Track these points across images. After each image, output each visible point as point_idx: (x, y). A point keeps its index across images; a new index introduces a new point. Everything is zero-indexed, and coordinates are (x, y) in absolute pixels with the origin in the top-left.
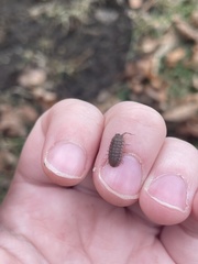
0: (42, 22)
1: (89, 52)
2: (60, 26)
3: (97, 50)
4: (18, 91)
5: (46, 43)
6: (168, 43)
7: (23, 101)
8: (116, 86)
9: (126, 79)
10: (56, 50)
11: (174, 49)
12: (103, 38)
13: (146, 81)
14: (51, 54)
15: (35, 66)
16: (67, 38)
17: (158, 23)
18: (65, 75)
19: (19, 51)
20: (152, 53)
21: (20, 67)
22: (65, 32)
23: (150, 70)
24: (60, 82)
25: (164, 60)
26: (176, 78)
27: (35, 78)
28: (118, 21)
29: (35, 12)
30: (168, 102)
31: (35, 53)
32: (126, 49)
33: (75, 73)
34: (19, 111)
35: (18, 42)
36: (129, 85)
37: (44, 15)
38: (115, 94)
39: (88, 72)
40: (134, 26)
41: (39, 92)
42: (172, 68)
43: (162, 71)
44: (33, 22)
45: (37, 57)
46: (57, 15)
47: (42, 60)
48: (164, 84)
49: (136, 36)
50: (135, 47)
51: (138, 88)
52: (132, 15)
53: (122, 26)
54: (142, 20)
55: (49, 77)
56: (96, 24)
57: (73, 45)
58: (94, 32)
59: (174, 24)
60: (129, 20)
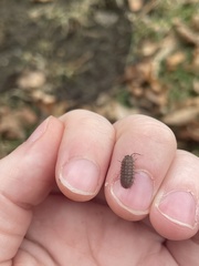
0: (41, 24)
1: (88, 55)
2: (59, 29)
3: (97, 52)
4: (17, 93)
5: (45, 45)
6: (168, 46)
7: (22, 103)
8: (116, 89)
9: (126, 82)
10: (55, 52)
11: (173, 53)
12: (103, 41)
13: (146, 84)
14: (51, 57)
15: (34, 68)
16: (66, 40)
17: (159, 26)
18: (64, 78)
19: (18, 53)
20: (152, 56)
21: (19, 69)
22: (64, 34)
23: (150, 73)
24: (59, 84)
25: (164, 64)
26: (176, 81)
27: (34, 80)
28: (118, 23)
29: (34, 14)
30: (168, 106)
31: (34, 55)
32: (126, 52)
33: (74, 76)
34: (18, 114)
35: (17, 44)
36: (129, 88)
37: (43, 17)
38: (114, 97)
39: (88, 74)
40: (134, 29)
41: (38, 95)
42: (172, 72)
43: (162, 74)
44: (33, 24)
45: (36, 59)
46: (56, 18)
47: (41, 63)
48: (164, 88)
49: (136, 39)
50: (135, 50)
51: (138, 91)
52: (132, 17)
53: (121, 29)
54: (142, 23)
55: (49, 80)
56: (96, 26)
57: (73, 48)
58: (94, 35)
59: (174, 27)
60: (129, 23)
